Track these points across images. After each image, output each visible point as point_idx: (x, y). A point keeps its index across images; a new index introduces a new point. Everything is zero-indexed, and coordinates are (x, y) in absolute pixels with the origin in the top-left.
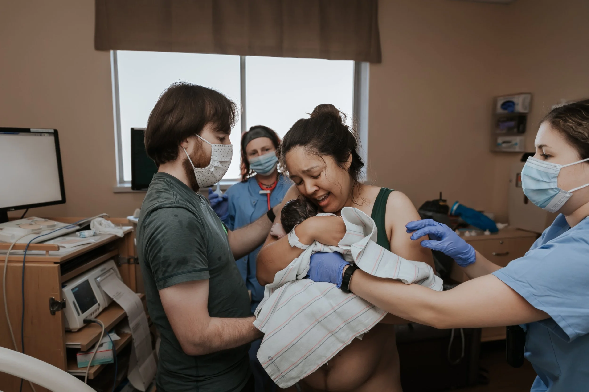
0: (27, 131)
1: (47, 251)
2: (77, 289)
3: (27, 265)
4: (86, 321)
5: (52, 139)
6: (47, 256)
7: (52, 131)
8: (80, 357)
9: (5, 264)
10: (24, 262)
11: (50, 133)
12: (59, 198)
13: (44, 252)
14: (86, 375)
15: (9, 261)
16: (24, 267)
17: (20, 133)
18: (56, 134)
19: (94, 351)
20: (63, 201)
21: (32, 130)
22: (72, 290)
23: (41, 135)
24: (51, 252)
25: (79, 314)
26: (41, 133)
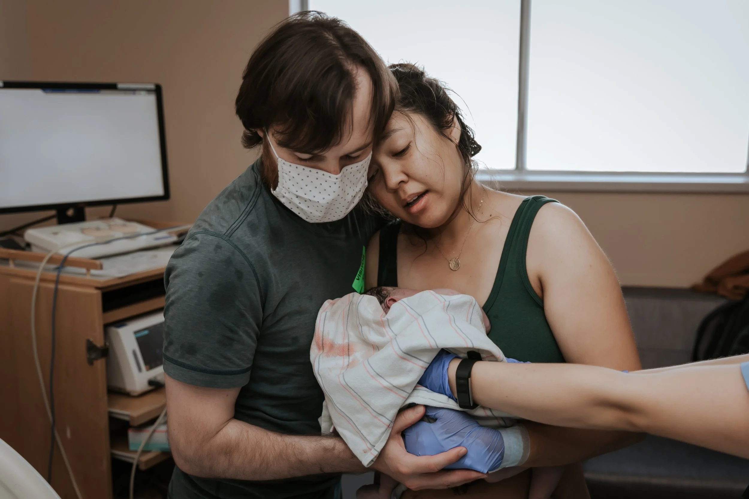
0: (112, 87)
1: (88, 270)
2: (146, 332)
3: (60, 287)
4: (151, 382)
5: (152, 99)
6: (88, 277)
7: (152, 87)
8: (132, 435)
9: (36, 283)
10: (57, 282)
11: (149, 91)
12: (159, 191)
13: (84, 270)
14: (135, 462)
15: (42, 280)
16: (56, 290)
17: (103, 91)
18: (158, 91)
19: (151, 429)
20: (166, 196)
21: (120, 86)
22: (136, 333)
23: (134, 94)
24: (93, 272)
25: (140, 369)
26: (134, 91)
